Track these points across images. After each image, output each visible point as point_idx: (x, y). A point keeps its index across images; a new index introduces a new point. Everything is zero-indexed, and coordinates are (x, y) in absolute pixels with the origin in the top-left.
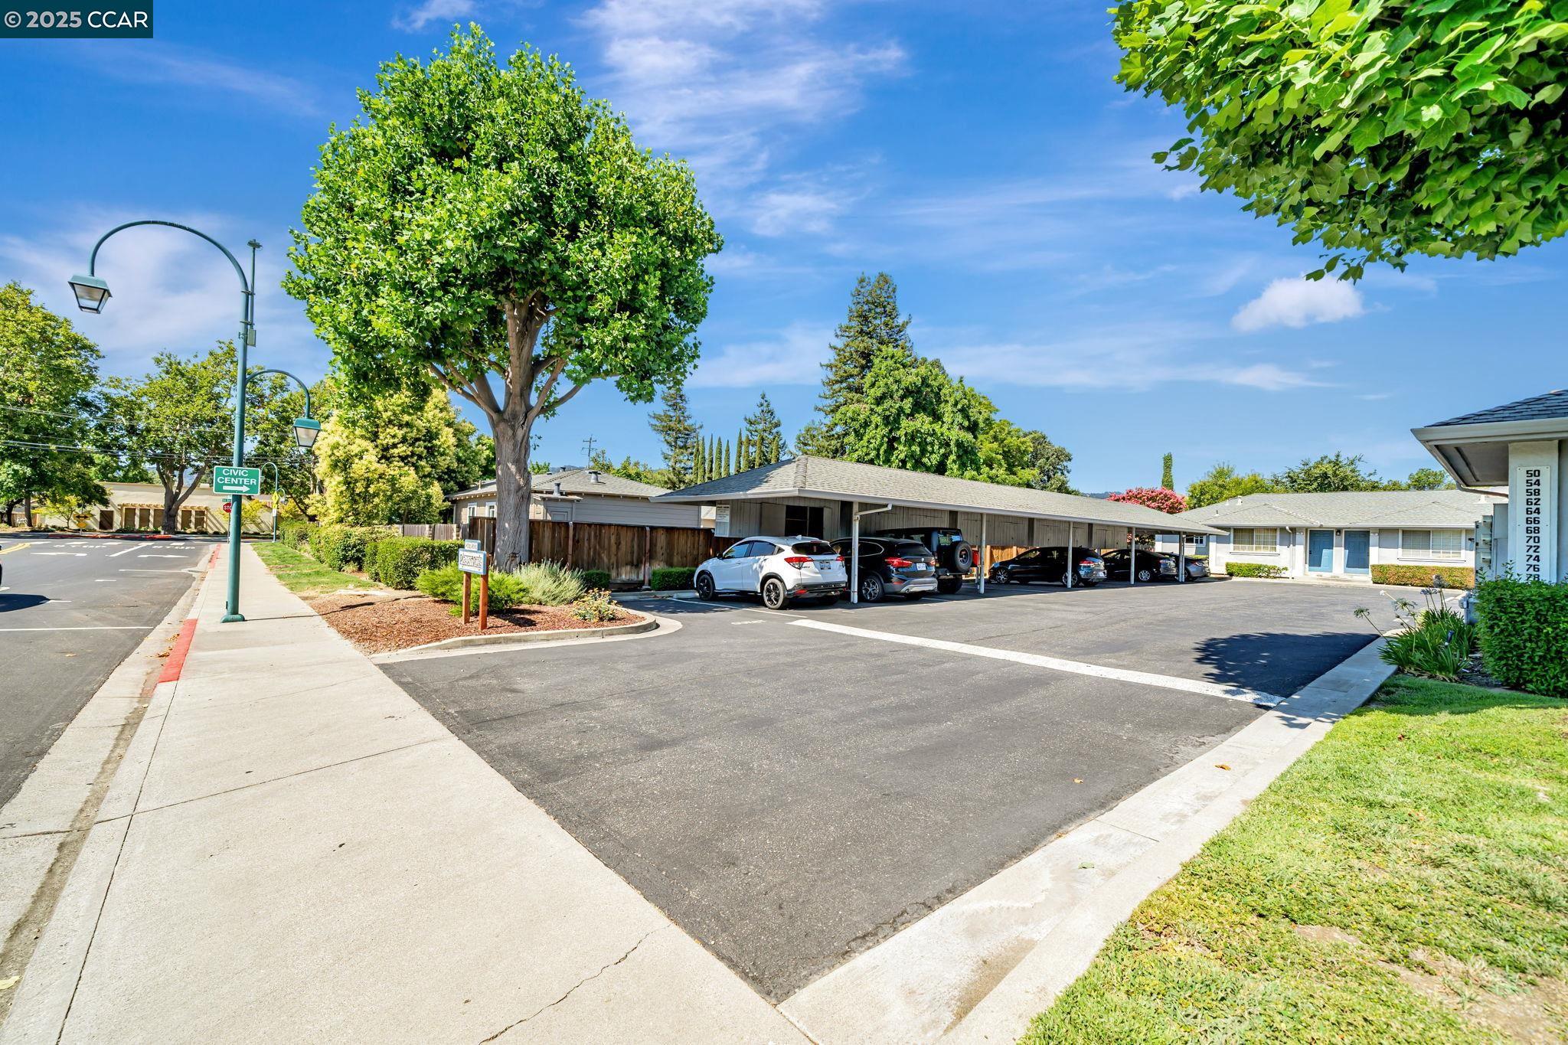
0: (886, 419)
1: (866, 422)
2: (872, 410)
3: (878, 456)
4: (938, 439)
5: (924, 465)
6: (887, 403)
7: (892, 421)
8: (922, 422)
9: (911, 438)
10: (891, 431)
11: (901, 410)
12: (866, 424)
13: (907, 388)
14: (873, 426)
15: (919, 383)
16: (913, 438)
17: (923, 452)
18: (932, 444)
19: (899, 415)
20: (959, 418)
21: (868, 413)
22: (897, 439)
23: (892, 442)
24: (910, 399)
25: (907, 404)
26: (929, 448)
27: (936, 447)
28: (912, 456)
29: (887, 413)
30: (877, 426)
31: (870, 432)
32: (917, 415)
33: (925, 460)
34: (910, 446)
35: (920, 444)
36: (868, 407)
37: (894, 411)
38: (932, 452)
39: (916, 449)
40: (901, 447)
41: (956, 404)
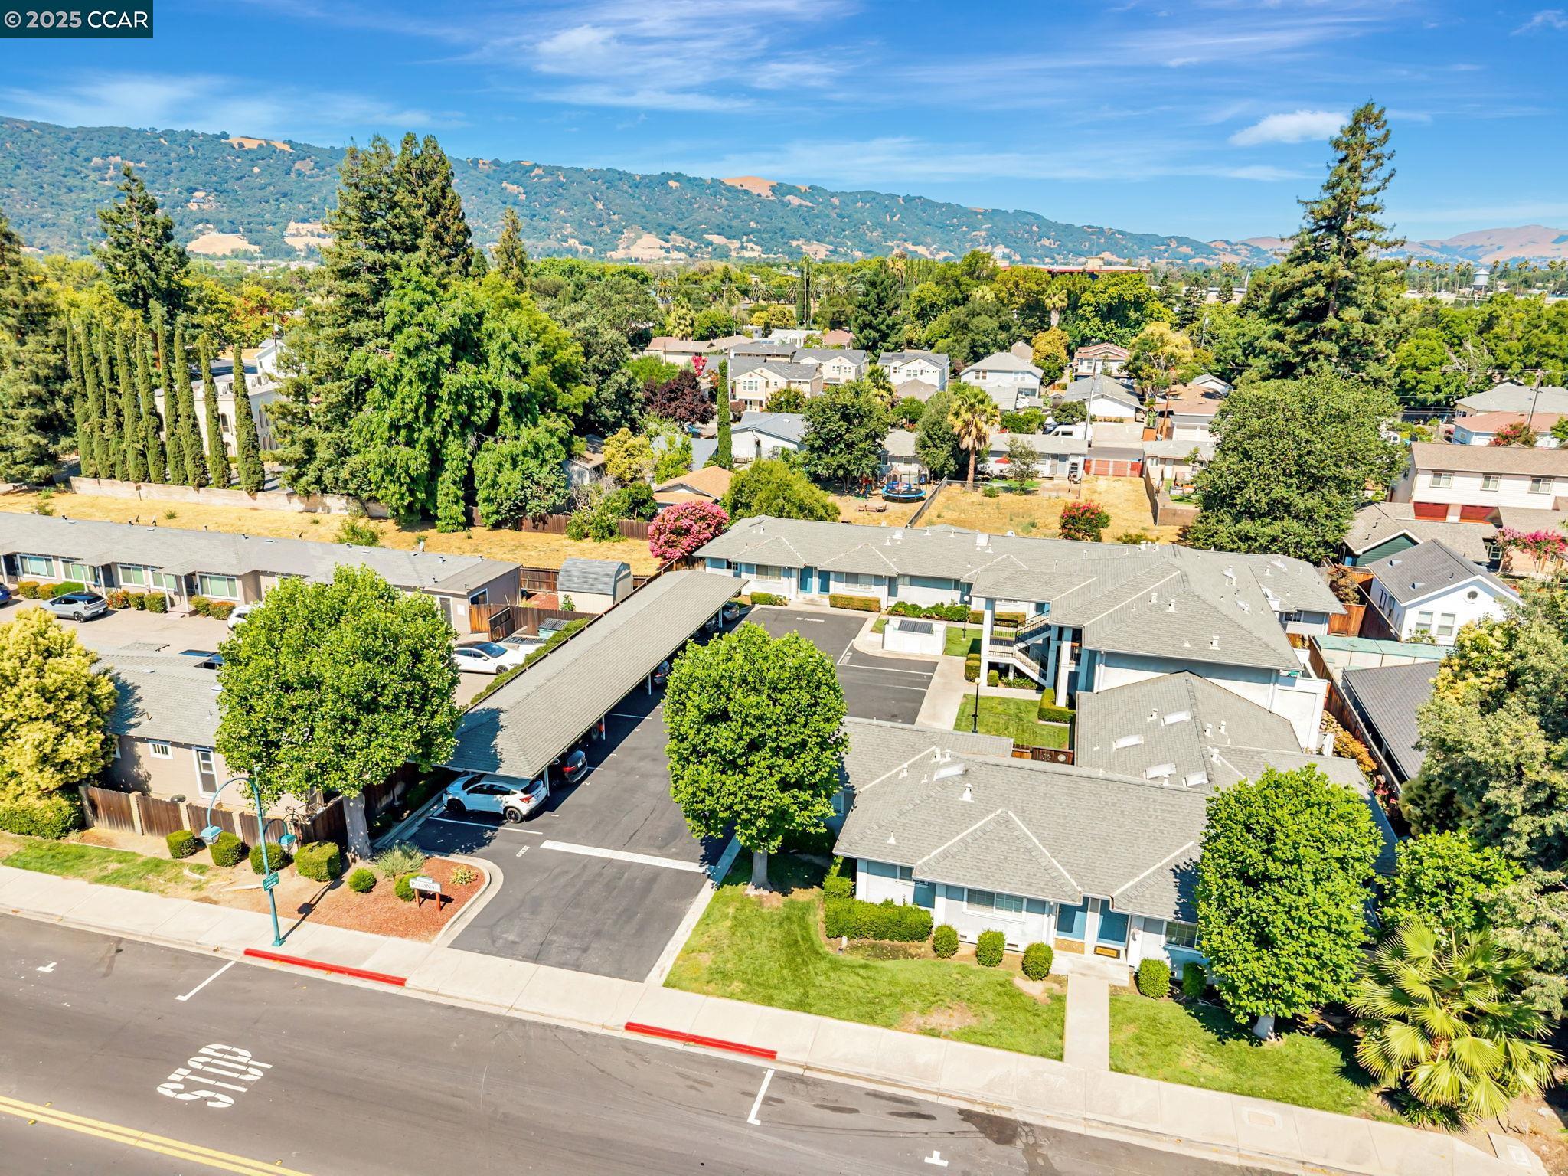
0: (422, 376)
1: (396, 378)
2: (402, 361)
3: (417, 418)
4: (487, 390)
5: (474, 423)
6: (423, 357)
7: (431, 380)
8: (465, 375)
9: (456, 398)
10: (429, 387)
11: (440, 360)
12: (397, 380)
13: (444, 334)
14: (406, 380)
15: (458, 325)
16: (458, 395)
17: (471, 407)
18: (481, 398)
19: (438, 370)
20: (509, 364)
21: (397, 365)
22: (436, 397)
23: (432, 400)
24: (449, 346)
25: (446, 352)
26: (478, 404)
27: (485, 401)
28: (460, 415)
29: (424, 369)
30: (411, 383)
31: (403, 390)
32: (458, 364)
33: (475, 418)
34: (456, 405)
35: (466, 402)
36: (397, 357)
37: (432, 366)
38: (482, 407)
39: (463, 408)
40: (444, 406)
41: (504, 347)
